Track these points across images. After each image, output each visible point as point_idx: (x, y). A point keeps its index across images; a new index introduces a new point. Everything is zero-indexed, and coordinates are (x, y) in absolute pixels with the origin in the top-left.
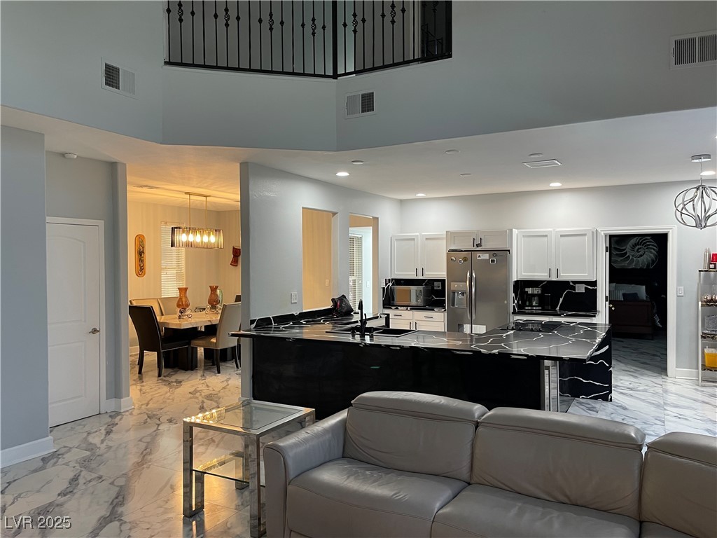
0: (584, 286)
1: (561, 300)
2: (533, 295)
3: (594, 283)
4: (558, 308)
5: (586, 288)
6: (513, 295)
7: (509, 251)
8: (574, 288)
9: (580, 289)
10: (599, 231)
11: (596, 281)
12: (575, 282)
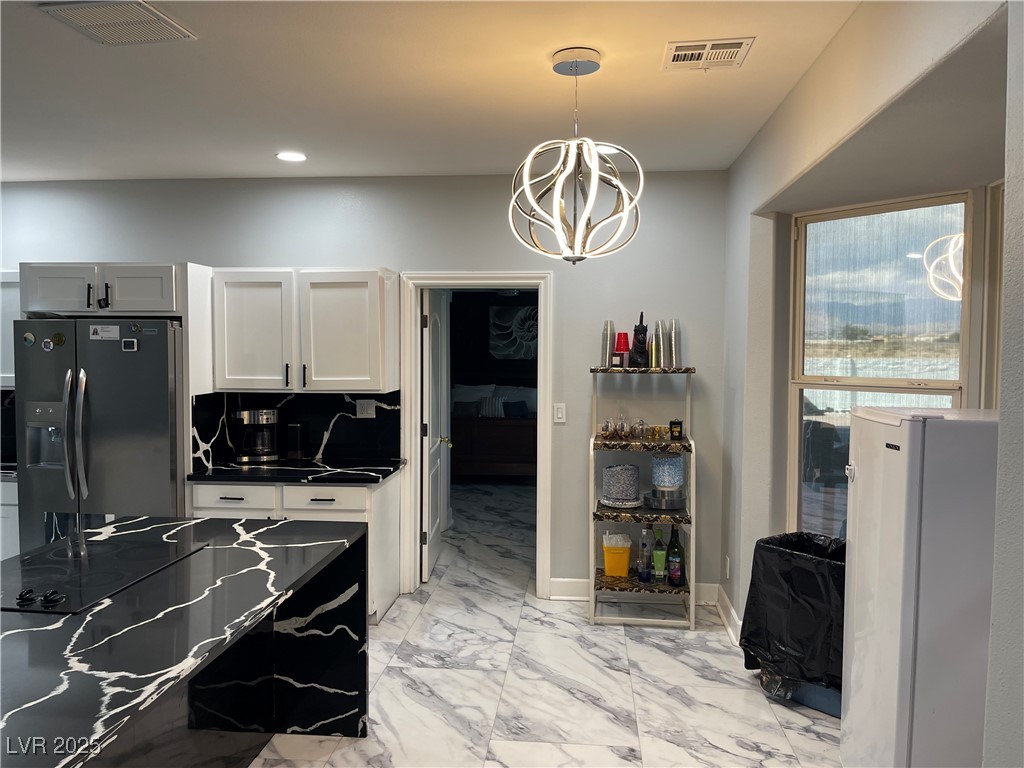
0: (374, 403)
1: (326, 436)
2: (256, 428)
3: (394, 397)
4: (319, 456)
5: (377, 408)
6: (192, 432)
7: (179, 319)
8: (353, 409)
9: (367, 412)
10: (404, 277)
11: (398, 392)
12: (356, 397)
